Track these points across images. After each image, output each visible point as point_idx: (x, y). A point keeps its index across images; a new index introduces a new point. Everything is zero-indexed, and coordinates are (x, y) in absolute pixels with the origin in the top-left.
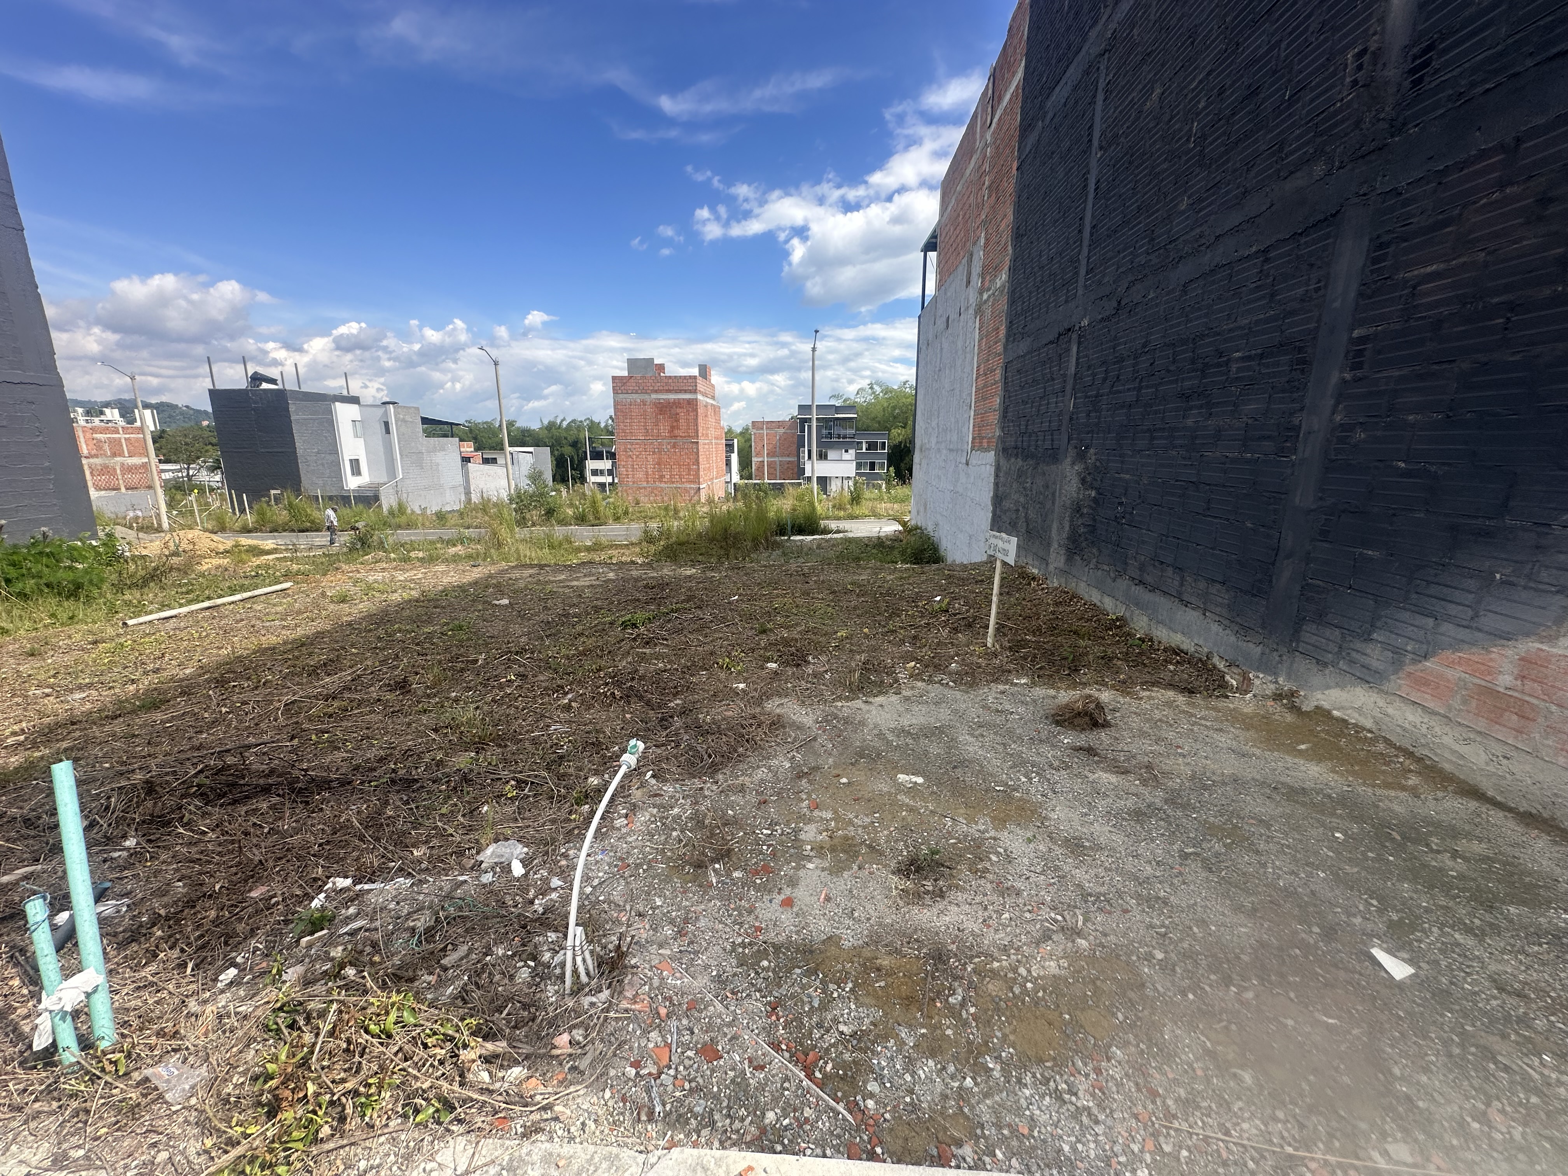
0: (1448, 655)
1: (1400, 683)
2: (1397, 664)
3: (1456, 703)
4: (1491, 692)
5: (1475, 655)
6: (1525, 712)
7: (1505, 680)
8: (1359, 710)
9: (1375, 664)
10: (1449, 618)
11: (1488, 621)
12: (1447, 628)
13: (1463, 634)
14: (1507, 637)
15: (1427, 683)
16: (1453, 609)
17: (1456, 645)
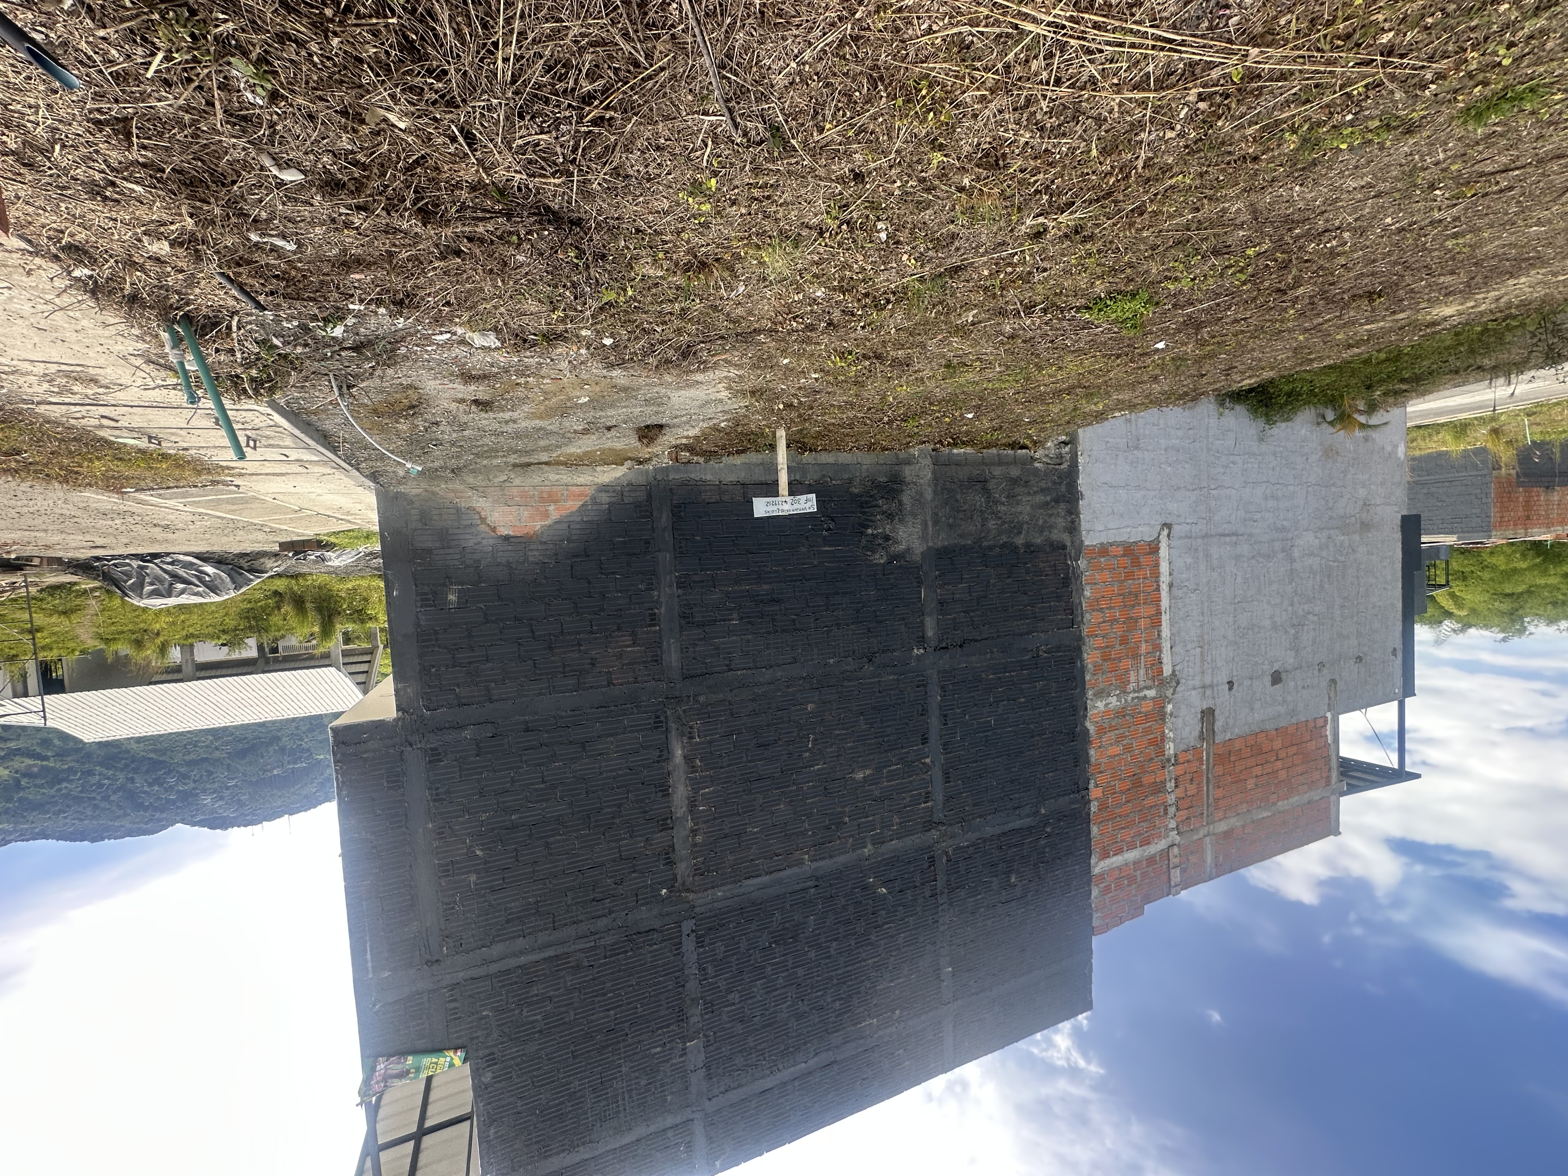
0: (574, 509)
1: (590, 491)
2: (593, 498)
3: (565, 493)
4: (556, 502)
5: (564, 513)
6: (542, 499)
7: (552, 508)
8: (604, 472)
9: (603, 494)
10: (578, 523)
11: (565, 526)
12: (579, 519)
13: (571, 519)
14: (557, 522)
15: (579, 496)
16: (578, 526)
17: (572, 514)
